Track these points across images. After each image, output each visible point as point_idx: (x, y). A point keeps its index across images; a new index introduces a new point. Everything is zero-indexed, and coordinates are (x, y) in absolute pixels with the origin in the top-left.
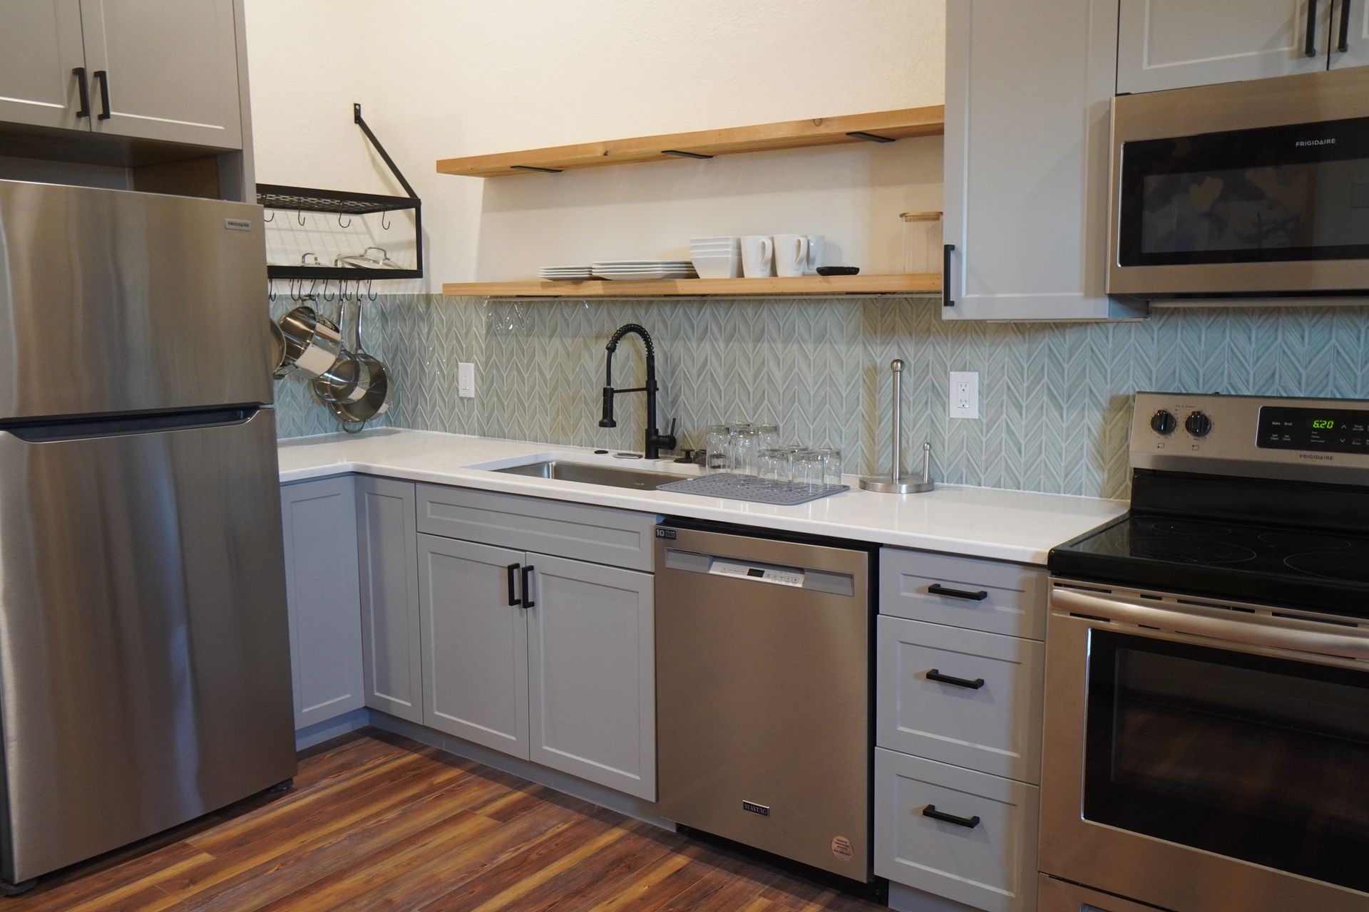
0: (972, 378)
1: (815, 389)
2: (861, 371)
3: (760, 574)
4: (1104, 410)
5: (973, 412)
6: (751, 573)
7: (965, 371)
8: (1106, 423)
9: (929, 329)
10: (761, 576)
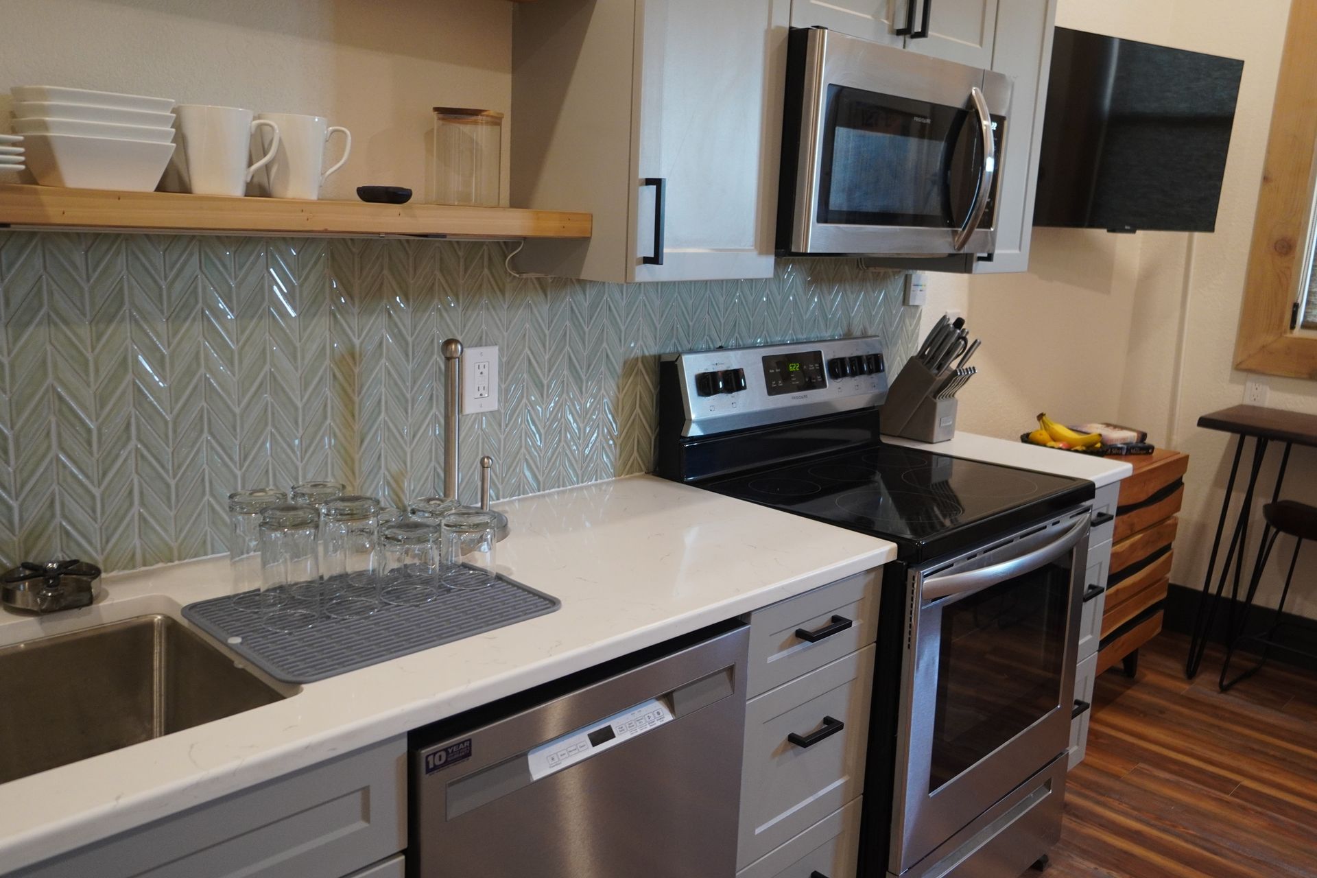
0: (491, 355)
1: (243, 404)
2: (327, 362)
3: (608, 734)
4: (618, 377)
5: (492, 403)
6: (596, 739)
7: (481, 346)
8: (619, 392)
9: (431, 289)
10: (613, 736)
